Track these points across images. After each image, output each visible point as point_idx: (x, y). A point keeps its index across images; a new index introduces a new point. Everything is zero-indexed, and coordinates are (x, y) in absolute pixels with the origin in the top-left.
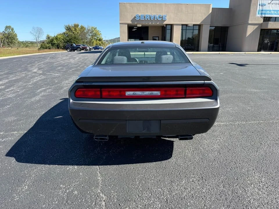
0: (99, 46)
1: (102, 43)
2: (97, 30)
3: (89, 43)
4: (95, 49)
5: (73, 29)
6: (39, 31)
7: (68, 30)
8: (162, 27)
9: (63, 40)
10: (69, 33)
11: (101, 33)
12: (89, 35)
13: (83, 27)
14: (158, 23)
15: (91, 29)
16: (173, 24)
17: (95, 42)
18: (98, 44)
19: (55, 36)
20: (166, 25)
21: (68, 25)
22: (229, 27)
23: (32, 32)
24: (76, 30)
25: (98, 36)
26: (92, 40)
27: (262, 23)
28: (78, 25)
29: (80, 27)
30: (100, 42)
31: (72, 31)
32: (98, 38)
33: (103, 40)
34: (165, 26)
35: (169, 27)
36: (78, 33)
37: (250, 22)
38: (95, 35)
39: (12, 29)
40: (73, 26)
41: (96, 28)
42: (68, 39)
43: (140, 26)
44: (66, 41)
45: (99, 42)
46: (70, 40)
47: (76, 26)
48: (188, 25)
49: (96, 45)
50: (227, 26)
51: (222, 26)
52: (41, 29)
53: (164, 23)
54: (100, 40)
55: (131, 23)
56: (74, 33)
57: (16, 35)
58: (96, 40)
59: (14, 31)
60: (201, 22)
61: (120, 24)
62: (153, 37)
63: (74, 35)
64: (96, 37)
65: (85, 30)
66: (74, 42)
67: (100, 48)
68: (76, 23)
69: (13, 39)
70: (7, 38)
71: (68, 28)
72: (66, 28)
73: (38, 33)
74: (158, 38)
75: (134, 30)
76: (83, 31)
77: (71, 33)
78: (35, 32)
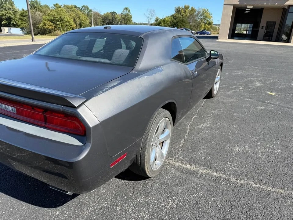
0: (206, 31)
1: (211, 27)
2: (208, 13)
3: (196, 27)
4: (200, 34)
5: (183, 11)
6: (152, 13)
7: (177, 12)
8: (284, 9)
9: (170, 22)
10: (177, 15)
11: (212, 16)
12: (199, 18)
13: (194, 9)
14: (277, 4)
15: (201, 11)
17: (203, 26)
18: (207, 29)
19: (163, 18)
20: (290, 6)
21: (178, 7)
23: (146, 14)
24: (185, 12)
25: (208, 20)
26: (201, 23)
28: (188, 7)
29: (190, 9)
30: (209, 27)
31: (181, 13)
32: (208, 22)
33: (213, 24)
34: (286, 7)
36: (187, 15)
38: (206, 18)
39: (129, 11)
40: (183, 7)
41: (208, 10)
42: (175, 21)
43: (251, 7)
44: (173, 24)
45: (207, 26)
46: (177, 23)
47: (187, 8)
49: (204, 29)
52: (154, 11)
53: (285, 4)
54: (210, 24)
55: (239, 4)
56: (182, 15)
57: (131, 17)
58: (206, 24)
59: (130, 12)
61: (224, 5)
62: (267, 22)
63: (183, 17)
64: (205, 21)
65: (196, 12)
66: (181, 25)
67: (206, 33)
68: (187, 5)
69: (128, 20)
70: (124, 19)
71: (177, 9)
72: (176, 10)
73: (151, 15)
75: (247, 12)
76: (193, 13)
77: (179, 16)
78: (148, 14)
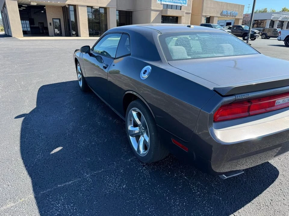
8: (64, 7)
14: (59, 2)
16: (78, 5)
20: (69, 5)
22: (133, 11)
27: (162, 10)
35: (72, 8)
37: (152, 8)
43: (35, 4)
48: (93, 7)
50: (131, 11)
51: (126, 10)
53: (66, 3)
60: (107, 4)
62: (53, 19)
74: (58, 20)
